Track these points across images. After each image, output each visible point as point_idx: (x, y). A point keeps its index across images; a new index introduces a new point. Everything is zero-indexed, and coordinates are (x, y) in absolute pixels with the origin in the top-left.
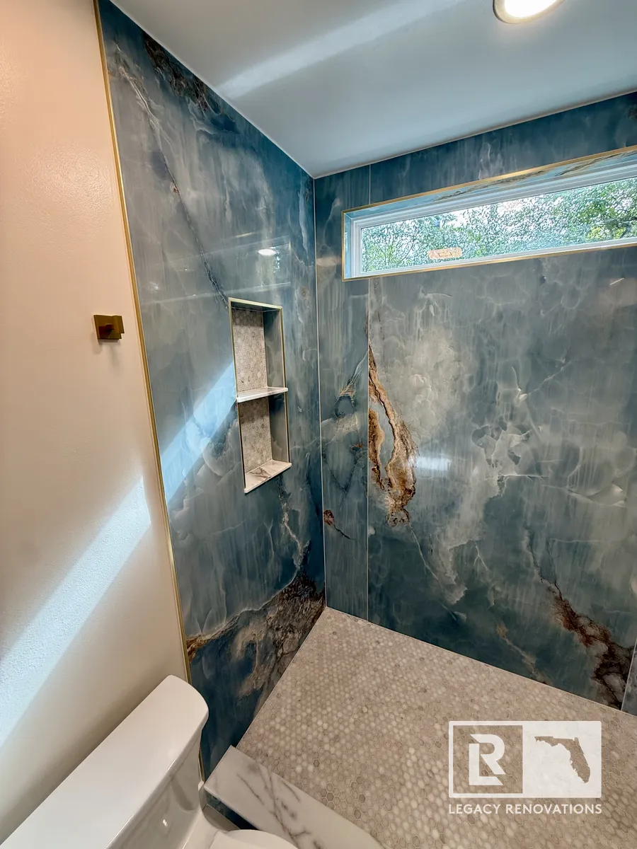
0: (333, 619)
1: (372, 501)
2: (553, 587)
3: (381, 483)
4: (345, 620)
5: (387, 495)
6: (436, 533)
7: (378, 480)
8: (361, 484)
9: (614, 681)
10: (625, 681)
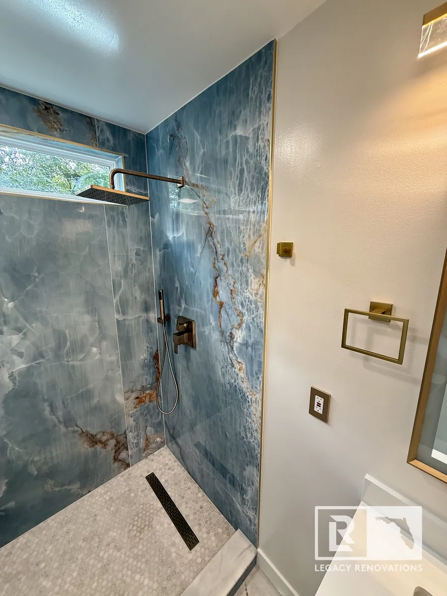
2: (76, 428)
9: (123, 455)
10: (128, 450)
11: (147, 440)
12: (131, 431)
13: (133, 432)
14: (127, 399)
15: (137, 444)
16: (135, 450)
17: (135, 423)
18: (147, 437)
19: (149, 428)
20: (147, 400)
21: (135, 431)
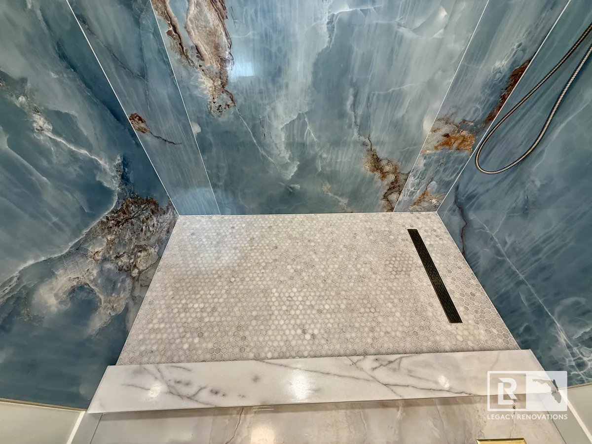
0: (188, 223)
1: (184, 87)
2: (367, 141)
3: (187, 57)
4: (200, 221)
5: (201, 74)
6: (266, 114)
7: (182, 52)
8: (161, 64)
9: (393, 197)
10: (400, 194)
11: (423, 194)
12: (414, 176)
13: (416, 177)
14: (434, 131)
15: (412, 193)
16: (407, 198)
17: (424, 168)
18: (425, 192)
19: (433, 183)
20: (455, 146)
21: (418, 178)
